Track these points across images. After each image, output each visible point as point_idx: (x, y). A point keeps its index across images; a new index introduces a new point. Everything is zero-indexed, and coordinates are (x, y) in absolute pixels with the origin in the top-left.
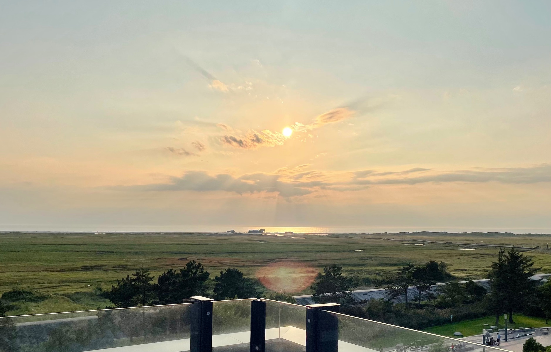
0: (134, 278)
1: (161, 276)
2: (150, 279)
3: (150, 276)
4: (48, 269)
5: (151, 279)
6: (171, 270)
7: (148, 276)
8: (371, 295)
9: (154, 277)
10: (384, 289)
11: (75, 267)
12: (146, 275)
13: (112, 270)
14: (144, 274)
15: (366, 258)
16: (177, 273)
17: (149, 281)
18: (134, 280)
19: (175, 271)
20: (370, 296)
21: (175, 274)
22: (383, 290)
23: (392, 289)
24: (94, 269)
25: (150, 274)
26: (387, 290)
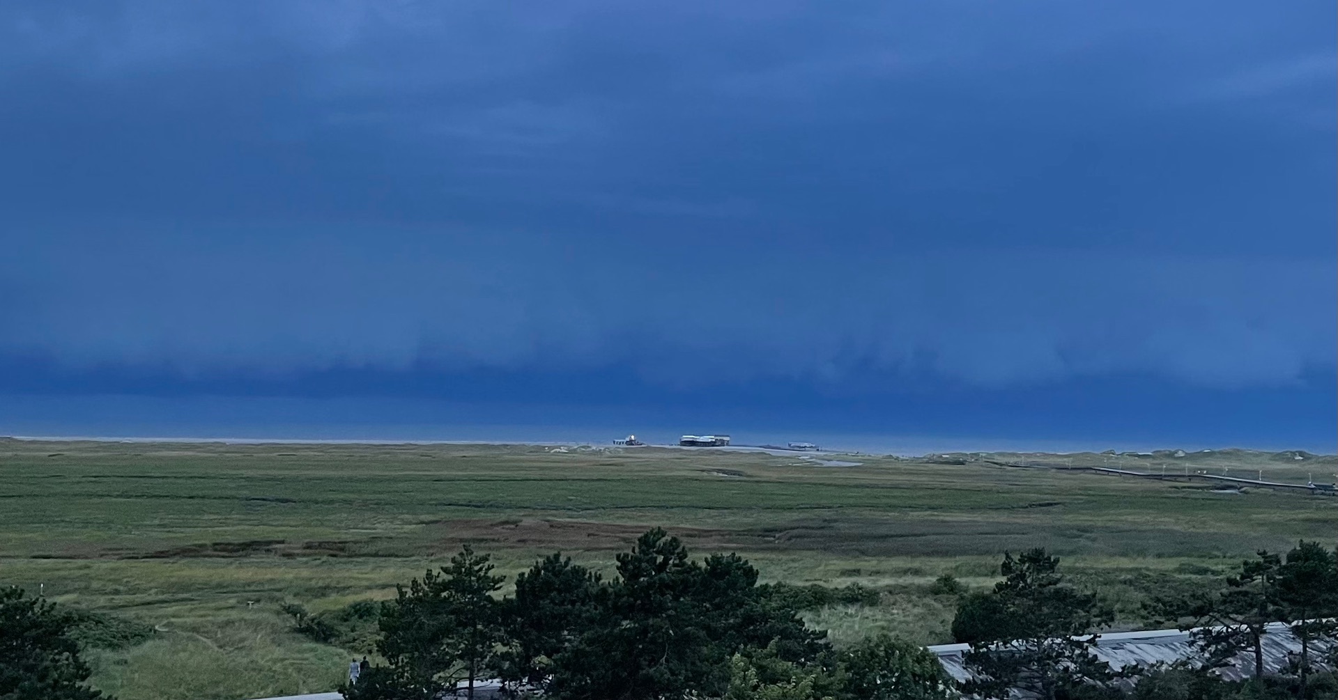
0: (447, 581)
1: (526, 576)
2: (492, 584)
3: (491, 573)
4: (119, 550)
5: (495, 583)
6: (557, 557)
7: (486, 573)
8: (1137, 651)
9: (502, 579)
10: (1187, 632)
11: (195, 545)
12: (481, 569)
13: (304, 555)
14: (476, 568)
15: (1075, 532)
16: (575, 566)
17: (489, 590)
18: (446, 586)
19: (569, 559)
20: (1132, 652)
21: (569, 568)
22: (1180, 633)
23: (1210, 632)
24: (250, 551)
25: (493, 567)
26: (1195, 635)
